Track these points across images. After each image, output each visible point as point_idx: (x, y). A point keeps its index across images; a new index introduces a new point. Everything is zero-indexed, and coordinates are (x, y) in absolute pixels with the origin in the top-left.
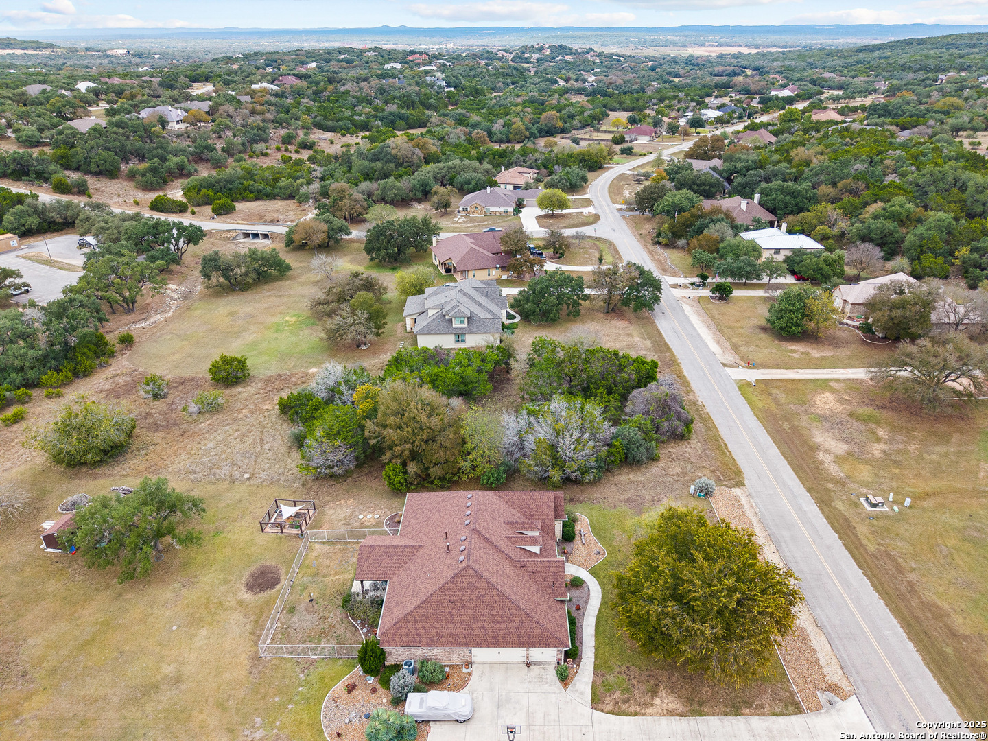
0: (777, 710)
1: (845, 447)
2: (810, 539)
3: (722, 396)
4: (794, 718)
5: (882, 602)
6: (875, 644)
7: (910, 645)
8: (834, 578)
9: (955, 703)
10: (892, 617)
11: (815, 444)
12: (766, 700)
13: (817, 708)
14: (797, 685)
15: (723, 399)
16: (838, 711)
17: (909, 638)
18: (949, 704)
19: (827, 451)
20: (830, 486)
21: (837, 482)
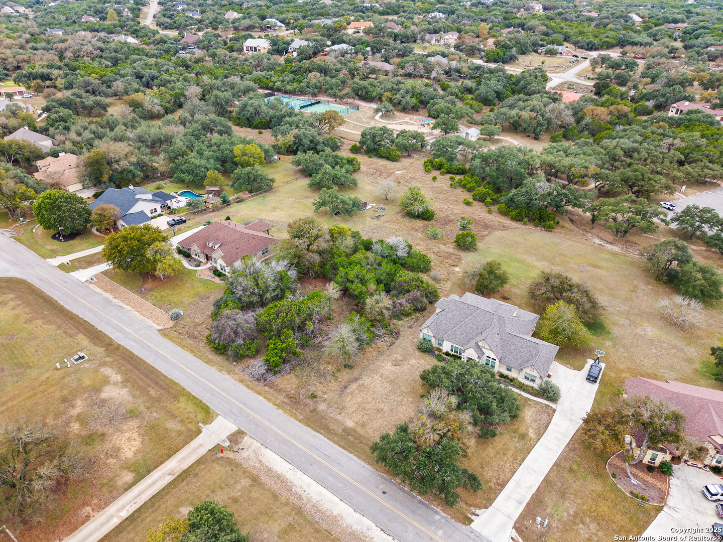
0: (109, 270)
1: (104, 395)
2: (112, 319)
3: (213, 387)
4: (103, 271)
5: (74, 312)
7: (62, 304)
11: (126, 387)
12: (113, 271)
13: (96, 275)
14: (104, 278)
15: (210, 385)
16: (89, 277)
19: (115, 384)
20: (108, 359)
21: (104, 364)
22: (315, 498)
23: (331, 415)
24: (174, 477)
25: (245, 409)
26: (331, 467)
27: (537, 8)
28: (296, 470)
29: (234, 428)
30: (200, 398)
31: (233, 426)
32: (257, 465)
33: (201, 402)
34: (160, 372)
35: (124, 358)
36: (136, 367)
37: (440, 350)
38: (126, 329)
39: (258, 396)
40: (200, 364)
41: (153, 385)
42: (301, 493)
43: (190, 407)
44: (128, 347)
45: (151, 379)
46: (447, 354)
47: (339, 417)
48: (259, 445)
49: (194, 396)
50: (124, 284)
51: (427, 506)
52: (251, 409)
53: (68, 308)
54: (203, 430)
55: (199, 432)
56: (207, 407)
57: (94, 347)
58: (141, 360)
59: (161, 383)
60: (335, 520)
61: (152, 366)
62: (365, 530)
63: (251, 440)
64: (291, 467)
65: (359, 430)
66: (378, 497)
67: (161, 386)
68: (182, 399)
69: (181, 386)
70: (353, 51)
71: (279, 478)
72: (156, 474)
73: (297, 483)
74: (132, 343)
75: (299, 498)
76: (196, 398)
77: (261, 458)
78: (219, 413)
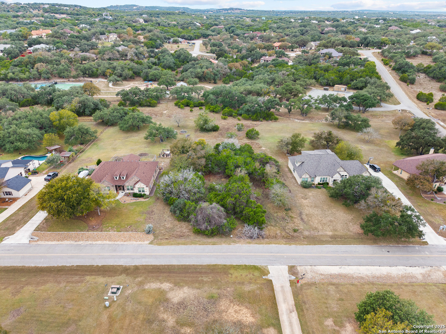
0: (39, 227)
1: (175, 300)
2: (101, 254)
4: (34, 229)
5: (56, 265)
6: (40, 255)
7: (33, 265)
8: (76, 254)
9: (5, 267)
10: (47, 265)
11: (182, 286)
12: (45, 225)
13: (32, 234)
14: (44, 233)
15: (237, 254)
16: (28, 238)
17: (36, 266)
18: (6, 265)
19: (172, 289)
20: (139, 279)
21: (142, 283)
22: (369, 273)
23: (316, 234)
24: (295, 311)
25: (276, 254)
26: (355, 255)
27: (141, 21)
28: (343, 266)
29: (286, 268)
30: (243, 264)
31: (283, 266)
32: (322, 277)
33: (246, 266)
34: (194, 265)
35: (152, 272)
36: (170, 272)
37: (314, 184)
38: (124, 254)
39: (271, 245)
40: (210, 247)
41: (199, 275)
42: (360, 275)
43: (244, 273)
44: (144, 264)
45: (192, 273)
46: (319, 184)
47: (320, 233)
48: (310, 267)
49: (237, 265)
50: (70, 230)
51: (409, 247)
52: (278, 253)
53: (45, 265)
54: (271, 278)
55: (270, 282)
56: (254, 266)
57: (113, 278)
58: (168, 266)
59: (203, 271)
60: (389, 277)
61: (182, 265)
62: (405, 272)
63: (302, 268)
64: (340, 267)
65: (336, 233)
66: (389, 255)
67: (205, 273)
68: (231, 271)
69: (220, 265)
70: (55, 48)
71: (340, 275)
72: (284, 318)
73: (352, 272)
74: (144, 260)
75: (362, 278)
76: (240, 266)
77: (319, 272)
78: (265, 265)
